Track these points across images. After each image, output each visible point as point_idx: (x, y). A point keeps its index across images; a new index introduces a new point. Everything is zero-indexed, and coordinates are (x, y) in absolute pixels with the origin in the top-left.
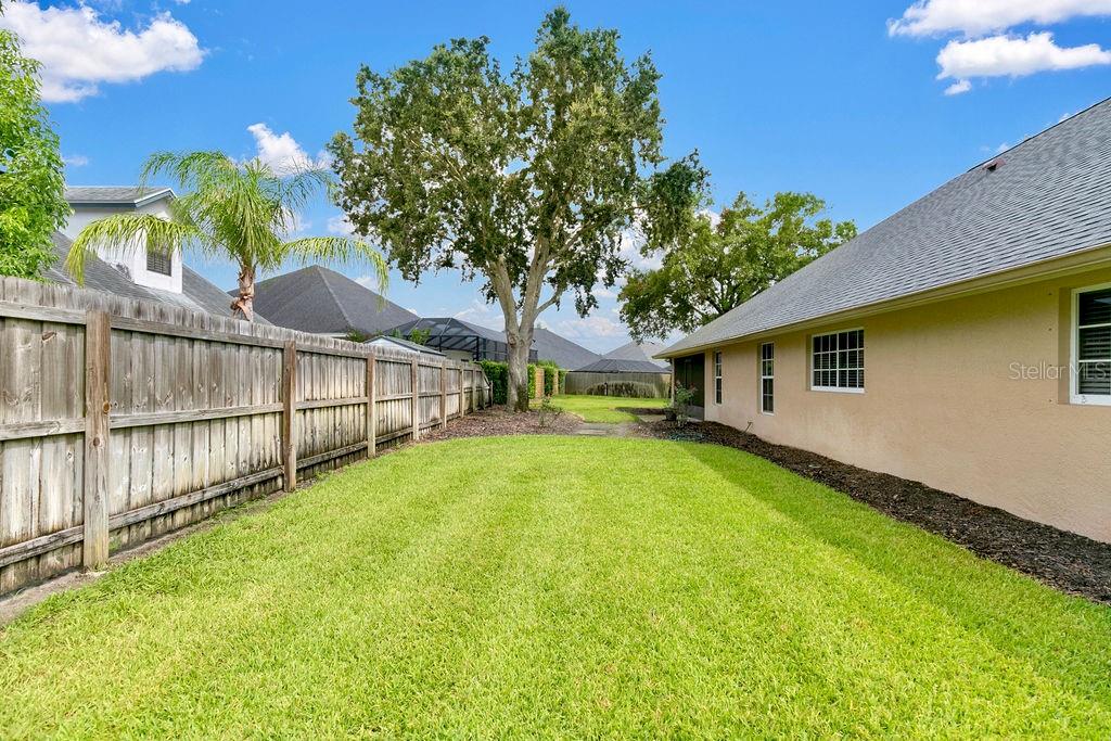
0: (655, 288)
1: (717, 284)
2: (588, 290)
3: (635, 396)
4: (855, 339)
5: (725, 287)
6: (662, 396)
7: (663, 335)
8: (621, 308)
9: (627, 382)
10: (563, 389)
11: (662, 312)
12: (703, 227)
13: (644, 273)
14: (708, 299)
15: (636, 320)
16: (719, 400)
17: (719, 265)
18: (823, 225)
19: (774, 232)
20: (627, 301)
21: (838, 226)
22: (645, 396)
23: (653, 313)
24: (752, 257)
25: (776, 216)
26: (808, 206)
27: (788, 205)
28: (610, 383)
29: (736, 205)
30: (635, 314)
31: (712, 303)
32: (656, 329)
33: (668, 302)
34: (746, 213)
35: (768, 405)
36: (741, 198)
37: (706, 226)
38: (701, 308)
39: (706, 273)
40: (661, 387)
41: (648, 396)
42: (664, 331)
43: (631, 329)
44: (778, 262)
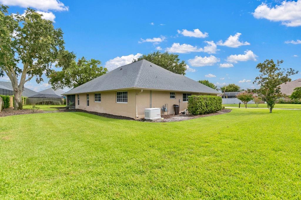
0: (60, 76)
1: (78, 77)
2: (40, 76)
3: (53, 104)
4: (100, 94)
5: (80, 78)
6: (62, 104)
7: (62, 88)
8: (49, 80)
9: (51, 101)
10: (26, 103)
11: (62, 82)
12: (74, 63)
13: (56, 71)
14: (75, 80)
15: (54, 84)
16: (79, 104)
17: (78, 72)
18: (101, 68)
19: (91, 67)
20: (51, 79)
21: (104, 68)
22: (57, 104)
23: (59, 82)
24: (86, 72)
25: (91, 64)
26: (98, 62)
27: (94, 62)
28: (44, 101)
29: (82, 59)
30: (53, 82)
31: (76, 81)
32: (60, 86)
33: (64, 80)
34: (85, 61)
35: (88, 105)
36: (83, 58)
37: (75, 63)
38: (73, 82)
39: (75, 74)
40: (62, 102)
41: (58, 104)
42: (63, 87)
43: (52, 86)
44: (92, 74)
